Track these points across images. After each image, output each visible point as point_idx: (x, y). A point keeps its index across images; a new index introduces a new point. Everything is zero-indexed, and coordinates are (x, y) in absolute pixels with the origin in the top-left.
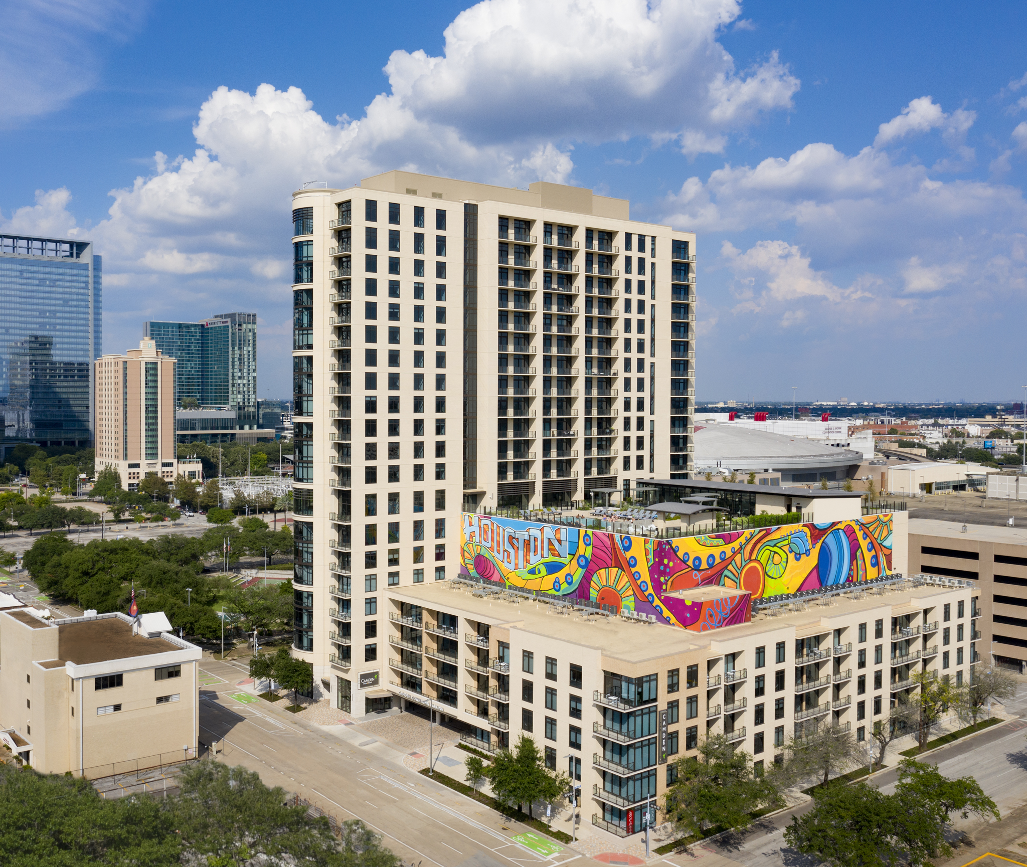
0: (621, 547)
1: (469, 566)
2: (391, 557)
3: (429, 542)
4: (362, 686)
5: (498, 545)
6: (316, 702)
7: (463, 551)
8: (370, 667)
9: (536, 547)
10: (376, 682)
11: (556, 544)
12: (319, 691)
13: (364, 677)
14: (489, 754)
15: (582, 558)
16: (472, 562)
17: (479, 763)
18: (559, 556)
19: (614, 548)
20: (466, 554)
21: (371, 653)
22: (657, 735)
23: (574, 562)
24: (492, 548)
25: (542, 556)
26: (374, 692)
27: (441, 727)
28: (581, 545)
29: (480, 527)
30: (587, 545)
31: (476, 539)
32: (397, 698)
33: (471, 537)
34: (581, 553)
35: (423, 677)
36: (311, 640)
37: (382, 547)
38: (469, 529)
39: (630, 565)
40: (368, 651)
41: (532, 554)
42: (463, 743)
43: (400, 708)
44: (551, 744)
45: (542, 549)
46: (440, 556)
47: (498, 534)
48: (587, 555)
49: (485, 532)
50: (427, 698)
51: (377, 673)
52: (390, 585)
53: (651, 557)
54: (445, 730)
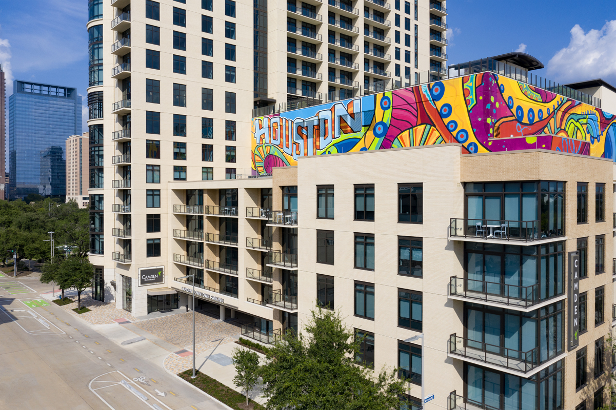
0: (429, 97)
1: (259, 169)
2: (177, 150)
3: (219, 142)
4: (143, 282)
5: (287, 139)
6: (107, 304)
7: (254, 155)
8: (153, 263)
9: (326, 130)
10: (160, 279)
11: (349, 120)
12: (110, 294)
13: (144, 273)
14: (267, 346)
15: (380, 126)
16: (262, 164)
17: (254, 360)
18: (352, 131)
19: (421, 102)
20: (257, 158)
21: (154, 249)
22: (565, 297)
23: (370, 134)
24: (281, 146)
25: (333, 137)
26: (156, 289)
27: (225, 323)
28: (379, 111)
29: (269, 127)
30: (384, 109)
31: (266, 140)
32: (186, 296)
33: (261, 139)
34: (378, 119)
35: (204, 268)
36: (103, 243)
37: (167, 138)
38: (259, 133)
39: (441, 116)
40: (149, 246)
41: (322, 138)
42: (245, 338)
43: (187, 307)
44: (364, 324)
45: (333, 129)
46: (231, 158)
47: (287, 128)
48: (385, 121)
49: (274, 130)
50: (210, 292)
51: (161, 269)
52: (175, 179)
53: (472, 97)
54: (229, 325)
